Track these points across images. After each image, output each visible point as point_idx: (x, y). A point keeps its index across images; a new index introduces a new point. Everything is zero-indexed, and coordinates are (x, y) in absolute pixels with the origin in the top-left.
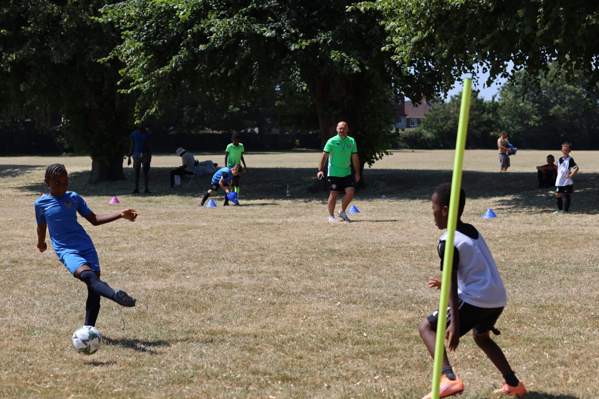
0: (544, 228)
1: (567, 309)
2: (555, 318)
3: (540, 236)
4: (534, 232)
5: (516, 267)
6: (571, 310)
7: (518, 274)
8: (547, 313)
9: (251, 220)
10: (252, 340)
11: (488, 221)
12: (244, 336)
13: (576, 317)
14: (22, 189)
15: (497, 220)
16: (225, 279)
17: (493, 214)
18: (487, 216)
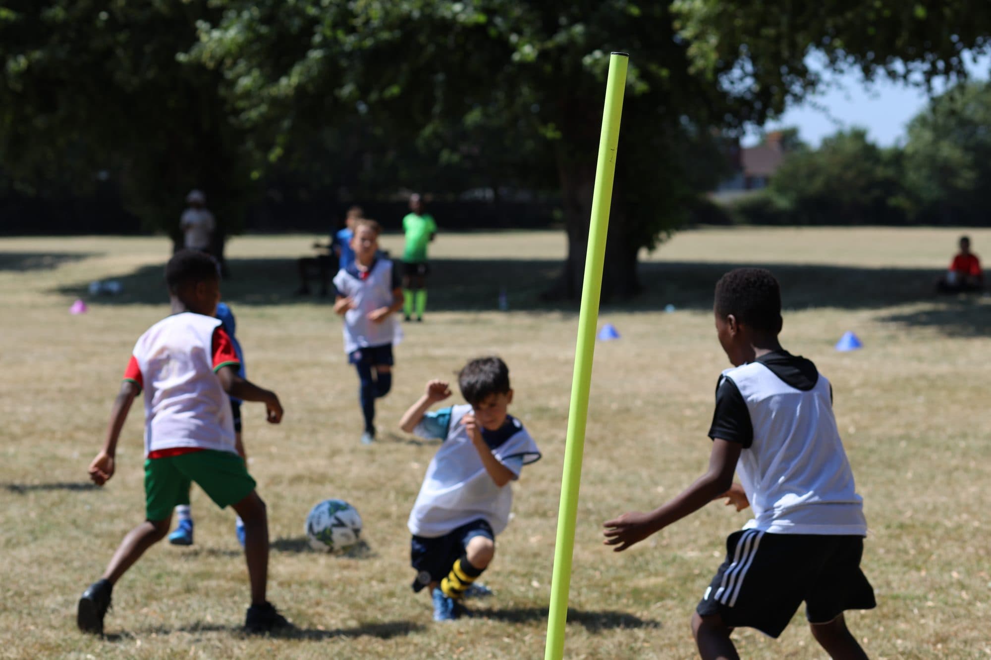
0: (944, 368)
1: (948, 532)
2: (921, 551)
3: (932, 383)
4: (922, 377)
5: (872, 444)
6: (956, 535)
7: (873, 459)
8: (907, 542)
9: (418, 351)
10: (313, 592)
11: (844, 355)
12: (301, 584)
13: (963, 548)
14: (50, 291)
15: (861, 353)
16: (319, 464)
17: (856, 343)
18: (845, 345)
